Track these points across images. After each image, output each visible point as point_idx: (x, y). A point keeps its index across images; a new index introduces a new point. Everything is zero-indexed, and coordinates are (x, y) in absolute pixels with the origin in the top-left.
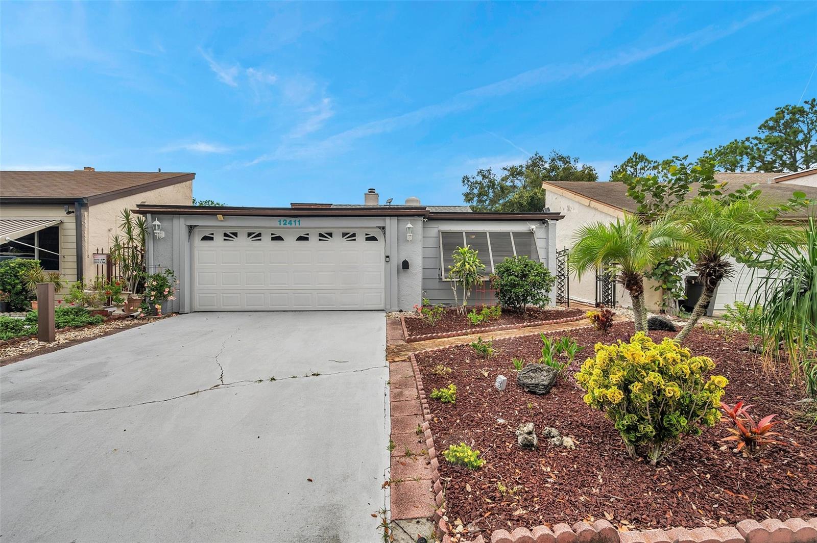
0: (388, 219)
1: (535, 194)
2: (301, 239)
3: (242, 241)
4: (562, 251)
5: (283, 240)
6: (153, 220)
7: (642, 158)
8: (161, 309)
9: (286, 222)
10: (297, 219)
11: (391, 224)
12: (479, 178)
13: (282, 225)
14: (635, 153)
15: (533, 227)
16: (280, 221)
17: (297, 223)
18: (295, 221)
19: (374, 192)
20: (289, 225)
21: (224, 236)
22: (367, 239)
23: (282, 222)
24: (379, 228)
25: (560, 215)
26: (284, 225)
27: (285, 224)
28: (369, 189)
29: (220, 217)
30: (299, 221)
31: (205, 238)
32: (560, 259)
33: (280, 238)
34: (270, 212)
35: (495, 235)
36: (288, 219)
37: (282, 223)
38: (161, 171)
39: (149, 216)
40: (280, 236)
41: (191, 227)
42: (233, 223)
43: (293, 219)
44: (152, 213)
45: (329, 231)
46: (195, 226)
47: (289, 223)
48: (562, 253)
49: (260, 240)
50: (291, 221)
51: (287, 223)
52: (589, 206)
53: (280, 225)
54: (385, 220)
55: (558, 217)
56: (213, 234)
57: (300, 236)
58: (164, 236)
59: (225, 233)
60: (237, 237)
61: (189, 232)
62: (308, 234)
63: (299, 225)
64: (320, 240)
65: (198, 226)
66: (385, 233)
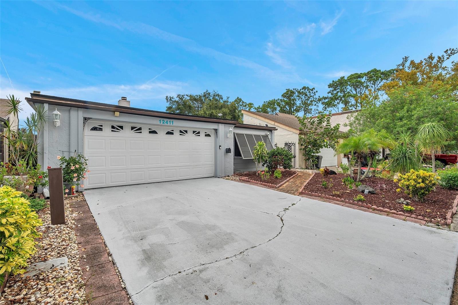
2: (168, 133)
3: (127, 133)
5: (157, 133)
7: (240, 100)
9: (164, 122)
10: (171, 120)
11: (222, 128)
14: (238, 97)
15: (268, 133)
16: (160, 121)
17: (171, 123)
19: (126, 100)
21: (112, 128)
23: (161, 121)
24: (214, 129)
27: (163, 123)
28: (122, 97)
29: (117, 114)
30: (172, 122)
31: (94, 129)
33: (154, 132)
34: (157, 114)
36: (166, 120)
37: (162, 122)
39: (46, 106)
41: (85, 119)
42: (118, 118)
43: (169, 120)
44: (50, 103)
45: (186, 129)
46: (89, 118)
47: (166, 123)
49: (141, 132)
50: (167, 121)
51: (165, 122)
52: (274, 124)
53: (160, 123)
54: (218, 126)
55: (275, 129)
56: (102, 125)
57: (168, 132)
58: (59, 125)
59: (113, 126)
60: (123, 129)
61: (84, 123)
62: (173, 131)
63: (173, 124)
64: (180, 135)
65: (92, 118)
66: (217, 133)
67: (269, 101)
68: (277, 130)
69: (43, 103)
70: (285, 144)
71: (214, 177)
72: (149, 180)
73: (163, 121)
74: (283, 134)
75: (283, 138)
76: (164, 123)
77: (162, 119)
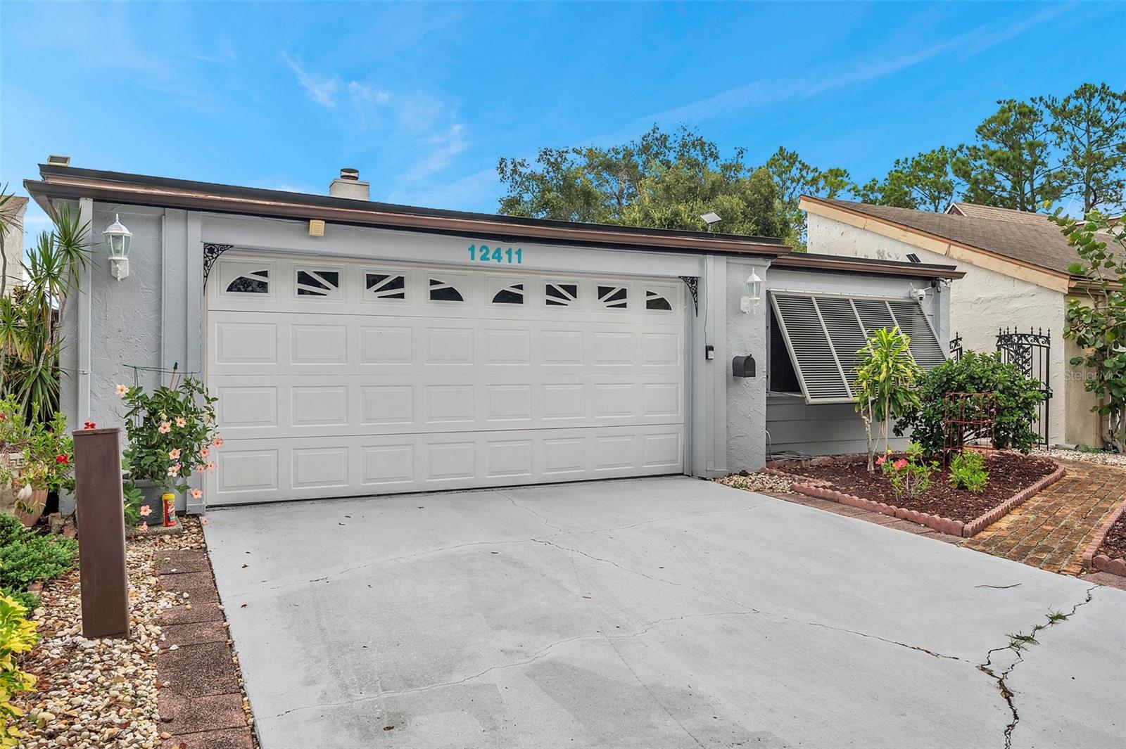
0: (710, 261)
2: (505, 297)
3: (352, 298)
5: (459, 299)
6: (102, 220)
7: (793, 158)
9: (487, 253)
10: (515, 246)
13: (477, 260)
15: (922, 292)
16: (472, 249)
17: (515, 257)
18: (509, 252)
19: (356, 178)
20: (494, 262)
21: (299, 282)
22: (650, 305)
23: (477, 250)
24: (685, 278)
25: (956, 270)
26: (481, 259)
27: (484, 258)
28: (342, 170)
29: (317, 226)
30: (519, 253)
31: (241, 285)
33: (451, 295)
34: (458, 224)
35: (861, 303)
36: (493, 245)
37: (478, 255)
39: (87, 206)
40: (451, 289)
41: (211, 251)
43: (504, 246)
45: (569, 281)
46: (224, 248)
47: (494, 257)
49: (401, 296)
50: (499, 250)
51: (490, 256)
53: (473, 259)
54: (702, 264)
55: (952, 273)
56: (266, 272)
57: (503, 291)
58: (128, 274)
59: (303, 272)
60: (337, 286)
61: (206, 264)
62: (520, 287)
63: (519, 262)
64: (549, 302)
65: (232, 246)
66: (696, 293)
67: (917, 159)
68: (961, 278)
69: (78, 199)
70: (1000, 338)
71: (682, 474)
72: (428, 480)
73: (484, 251)
74: (992, 295)
75: (988, 312)
76: (488, 259)
77: (479, 243)
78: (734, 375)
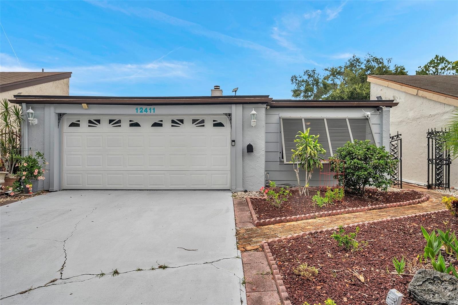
0: (234, 107)
1: (355, 89)
2: (155, 125)
3: (105, 128)
4: (395, 136)
5: (140, 126)
6: (28, 108)
7: (443, 60)
8: (32, 187)
9: (142, 110)
10: (152, 107)
11: (236, 111)
12: (306, 78)
13: (139, 113)
14: (436, 56)
15: (369, 113)
16: (137, 109)
17: (152, 111)
18: (150, 109)
19: (219, 89)
20: (144, 113)
21: (89, 123)
22: (215, 125)
23: (139, 109)
24: (226, 114)
25: (394, 102)
26: (140, 112)
27: (141, 112)
28: (215, 86)
30: (154, 109)
31: (73, 125)
32: (393, 143)
34: (127, 101)
35: (332, 122)
36: (144, 107)
37: (139, 111)
38: (44, 71)
39: (24, 105)
40: (137, 123)
41: (60, 115)
42: (95, 111)
43: (148, 107)
44: (27, 103)
45: (180, 118)
46: (64, 114)
47: (145, 111)
48: (396, 138)
49: (120, 126)
50: (146, 109)
51: (143, 111)
52: (417, 95)
53: (137, 112)
56: (79, 120)
57: (155, 123)
58: (37, 123)
59: (90, 120)
60: (100, 124)
61: (59, 119)
62: (162, 121)
63: (154, 112)
64: (172, 126)
65: (66, 114)
68: (397, 105)
69: (22, 103)
71: (229, 190)
72: (128, 186)
73: (141, 109)
76: (143, 112)
77: (139, 107)
78: (247, 152)
